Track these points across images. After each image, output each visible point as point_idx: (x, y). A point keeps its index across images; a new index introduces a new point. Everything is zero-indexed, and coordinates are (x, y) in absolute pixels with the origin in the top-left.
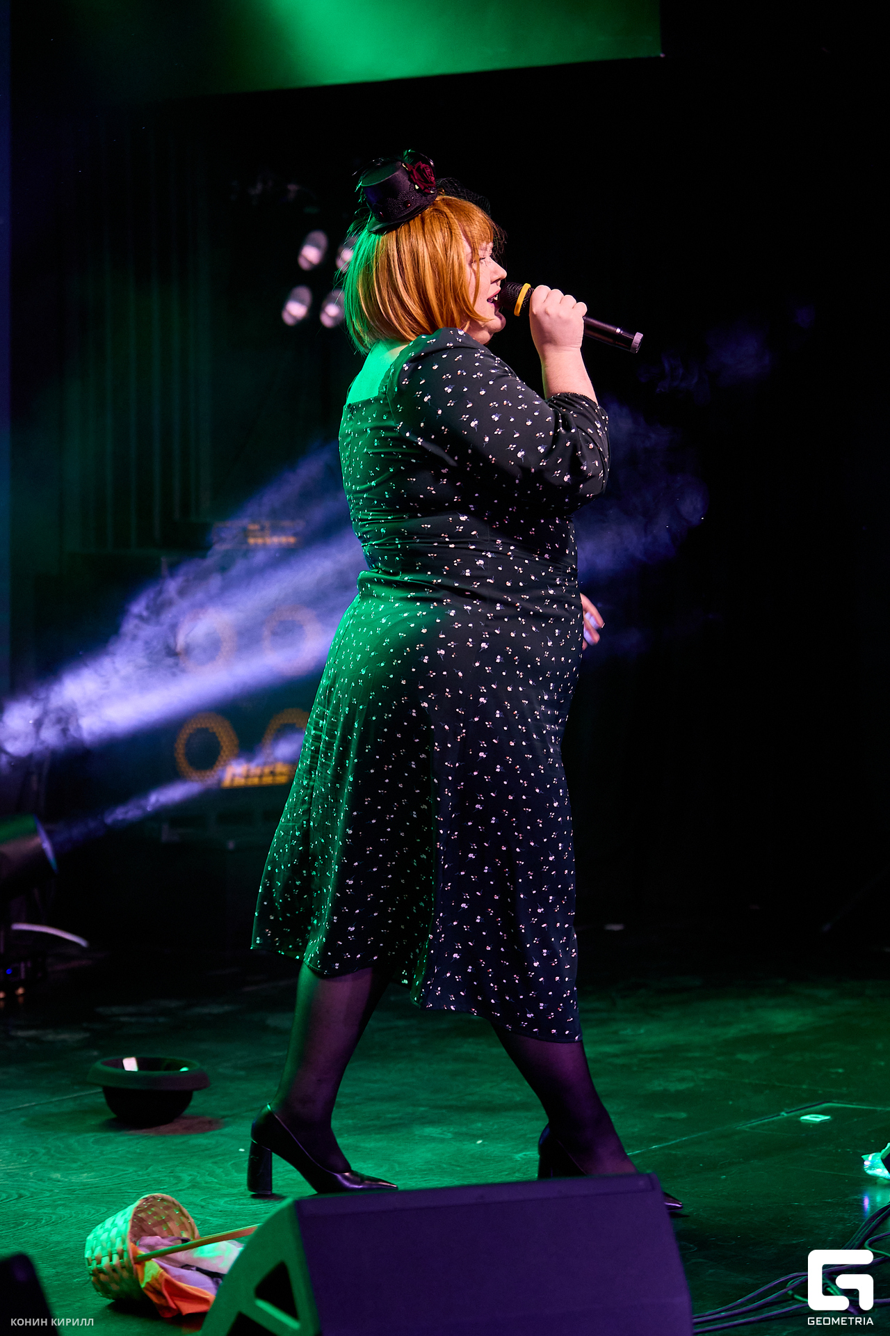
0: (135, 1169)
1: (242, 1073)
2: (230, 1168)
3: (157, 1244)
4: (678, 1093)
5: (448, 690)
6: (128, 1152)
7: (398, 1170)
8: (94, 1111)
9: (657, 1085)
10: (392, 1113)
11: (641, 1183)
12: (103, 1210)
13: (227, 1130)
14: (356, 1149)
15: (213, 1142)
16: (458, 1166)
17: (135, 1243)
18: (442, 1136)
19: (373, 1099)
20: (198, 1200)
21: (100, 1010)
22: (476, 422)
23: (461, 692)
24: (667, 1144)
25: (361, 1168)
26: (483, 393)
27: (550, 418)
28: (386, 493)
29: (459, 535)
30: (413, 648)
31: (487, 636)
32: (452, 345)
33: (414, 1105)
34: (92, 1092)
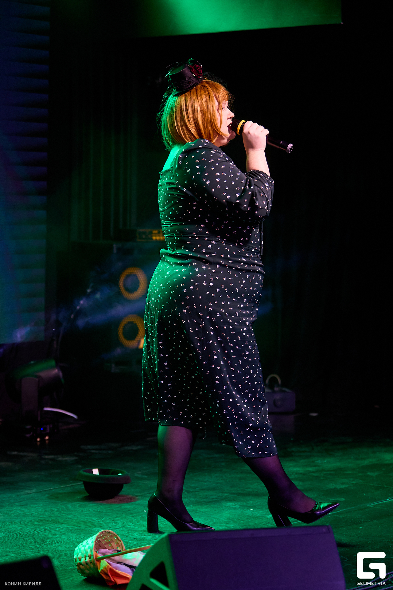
0: (97, 519)
1: (146, 477)
2: (140, 519)
3: (106, 553)
4: (341, 489)
5: (195, 304)
6: (94, 511)
7: (215, 521)
8: (79, 492)
9: (332, 486)
10: (213, 496)
11: (324, 530)
12: (82, 537)
13: (138, 502)
14: (196, 511)
15: (132, 507)
16: (242, 520)
17: (96, 552)
18: (235, 507)
19: (204, 489)
20: (125, 533)
21: (82, 447)
22: (209, 182)
23: (201, 305)
24: (336, 512)
25: (199, 521)
26: (213, 169)
27: (244, 181)
28: (170, 212)
29: (201, 233)
30: (179, 286)
31: (213, 280)
32: (201, 147)
33: (222, 493)
34: (79, 484)
